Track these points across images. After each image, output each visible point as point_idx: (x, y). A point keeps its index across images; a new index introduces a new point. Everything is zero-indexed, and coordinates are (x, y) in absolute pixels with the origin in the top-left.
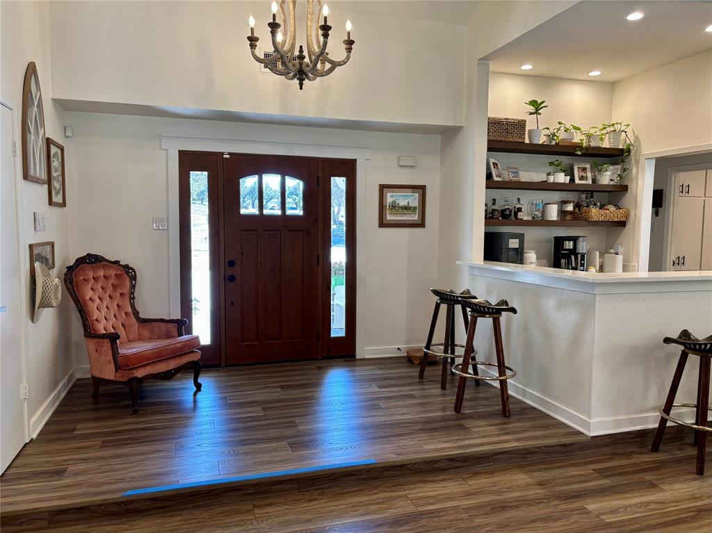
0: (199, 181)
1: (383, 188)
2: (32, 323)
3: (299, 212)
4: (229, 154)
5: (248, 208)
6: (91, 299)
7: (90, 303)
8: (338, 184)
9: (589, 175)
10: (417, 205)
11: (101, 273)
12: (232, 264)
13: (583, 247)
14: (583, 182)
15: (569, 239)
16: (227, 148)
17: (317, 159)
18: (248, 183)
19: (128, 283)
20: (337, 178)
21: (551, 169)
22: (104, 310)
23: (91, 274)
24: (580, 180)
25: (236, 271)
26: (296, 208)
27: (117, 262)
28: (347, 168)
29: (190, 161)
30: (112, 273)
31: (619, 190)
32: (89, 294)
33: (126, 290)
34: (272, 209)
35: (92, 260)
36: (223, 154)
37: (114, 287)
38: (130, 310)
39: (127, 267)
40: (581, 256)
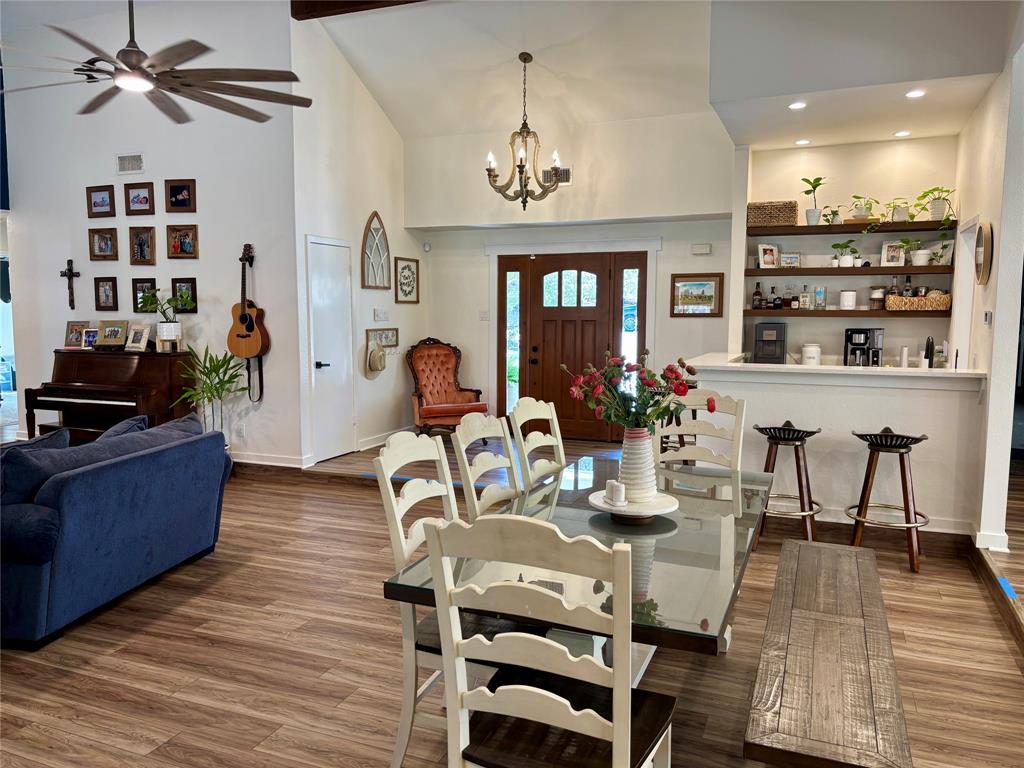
0: (513, 278)
1: (675, 278)
2: (364, 379)
3: (593, 303)
4: (535, 255)
5: (549, 300)
6: (423, 370)
7: (421, 373)
8: (630, 277)
9: (902, 255)
10: (713, 294)
11: (434, 352)
12: (535, 349)
13: (880, 341)
14: (892, 264)
15: (859, 331)
16: (532, 251)
17: (610, 253)
18: (550, 280)
19: (453, 361)
20: (630, 270)
21: (837, 251)
22: (432, 380)
23: (426, 353)
24: (888, 261)
25: (538, 356)
26: (590, 300)
27: (449, 345)
28: (639, 260)
29: (506, 264)
30: (442, 352)
31: (944, 273)
32: (421, 366)
33: (451, 366)
34: (569, 301)
35: (431, 343)
36: (530, 255)
37: (443, 363)
38: (452, 381)
39: (455, 349)
40: (873, 352)
